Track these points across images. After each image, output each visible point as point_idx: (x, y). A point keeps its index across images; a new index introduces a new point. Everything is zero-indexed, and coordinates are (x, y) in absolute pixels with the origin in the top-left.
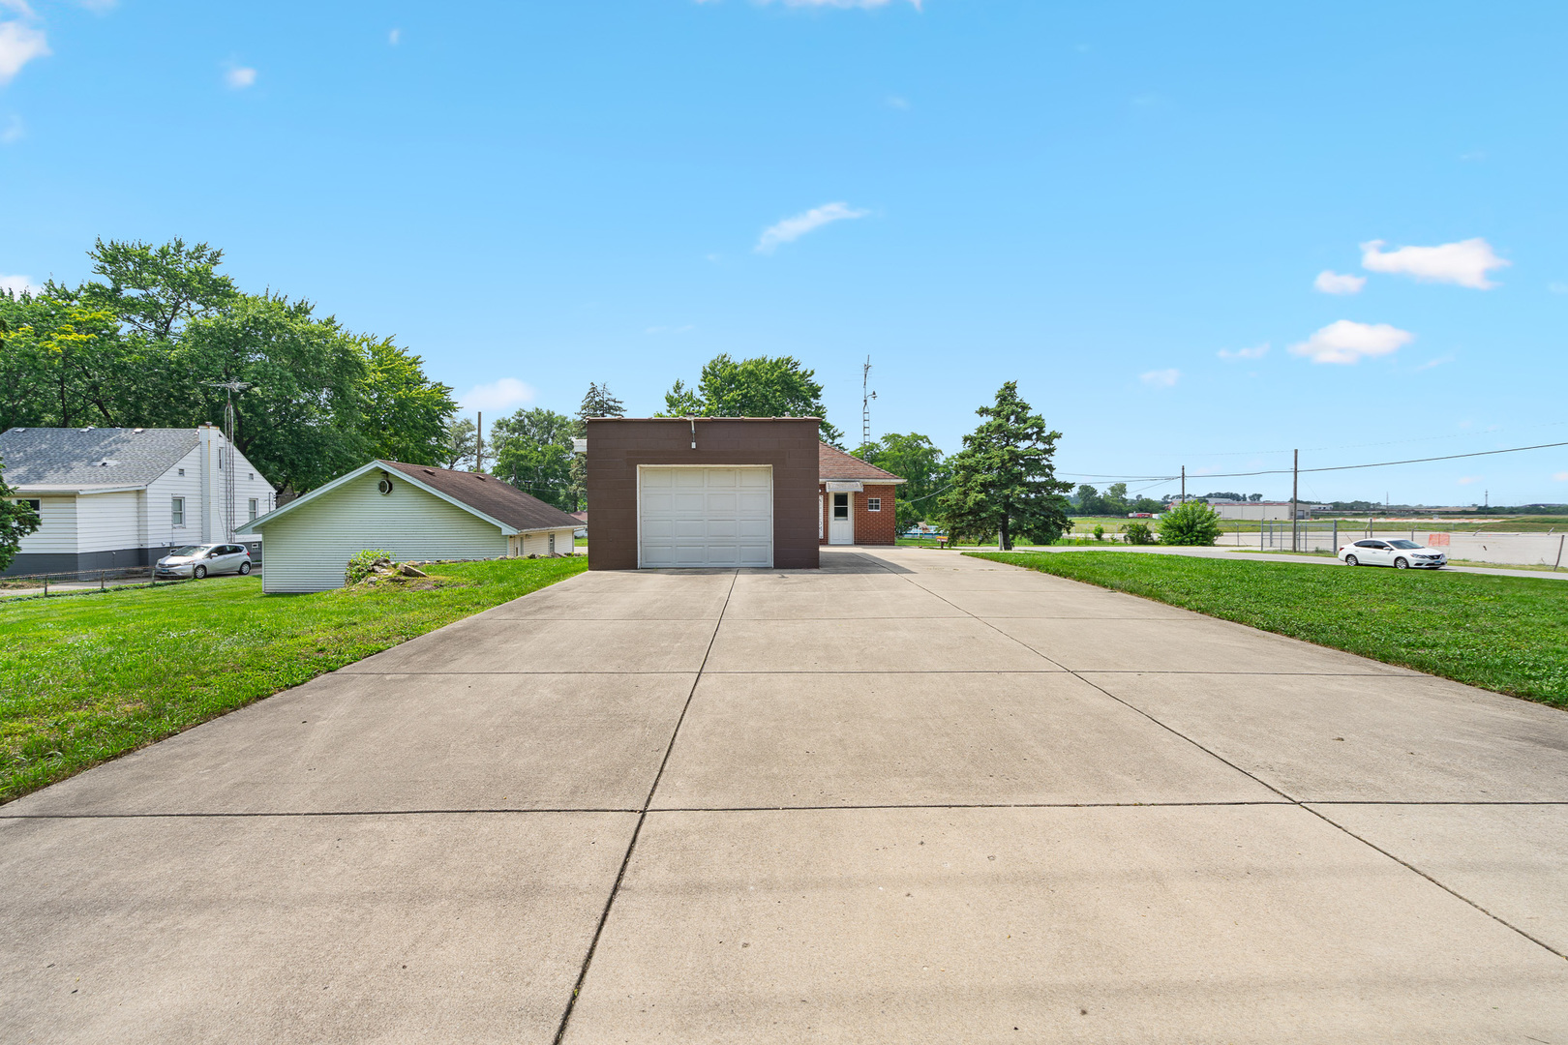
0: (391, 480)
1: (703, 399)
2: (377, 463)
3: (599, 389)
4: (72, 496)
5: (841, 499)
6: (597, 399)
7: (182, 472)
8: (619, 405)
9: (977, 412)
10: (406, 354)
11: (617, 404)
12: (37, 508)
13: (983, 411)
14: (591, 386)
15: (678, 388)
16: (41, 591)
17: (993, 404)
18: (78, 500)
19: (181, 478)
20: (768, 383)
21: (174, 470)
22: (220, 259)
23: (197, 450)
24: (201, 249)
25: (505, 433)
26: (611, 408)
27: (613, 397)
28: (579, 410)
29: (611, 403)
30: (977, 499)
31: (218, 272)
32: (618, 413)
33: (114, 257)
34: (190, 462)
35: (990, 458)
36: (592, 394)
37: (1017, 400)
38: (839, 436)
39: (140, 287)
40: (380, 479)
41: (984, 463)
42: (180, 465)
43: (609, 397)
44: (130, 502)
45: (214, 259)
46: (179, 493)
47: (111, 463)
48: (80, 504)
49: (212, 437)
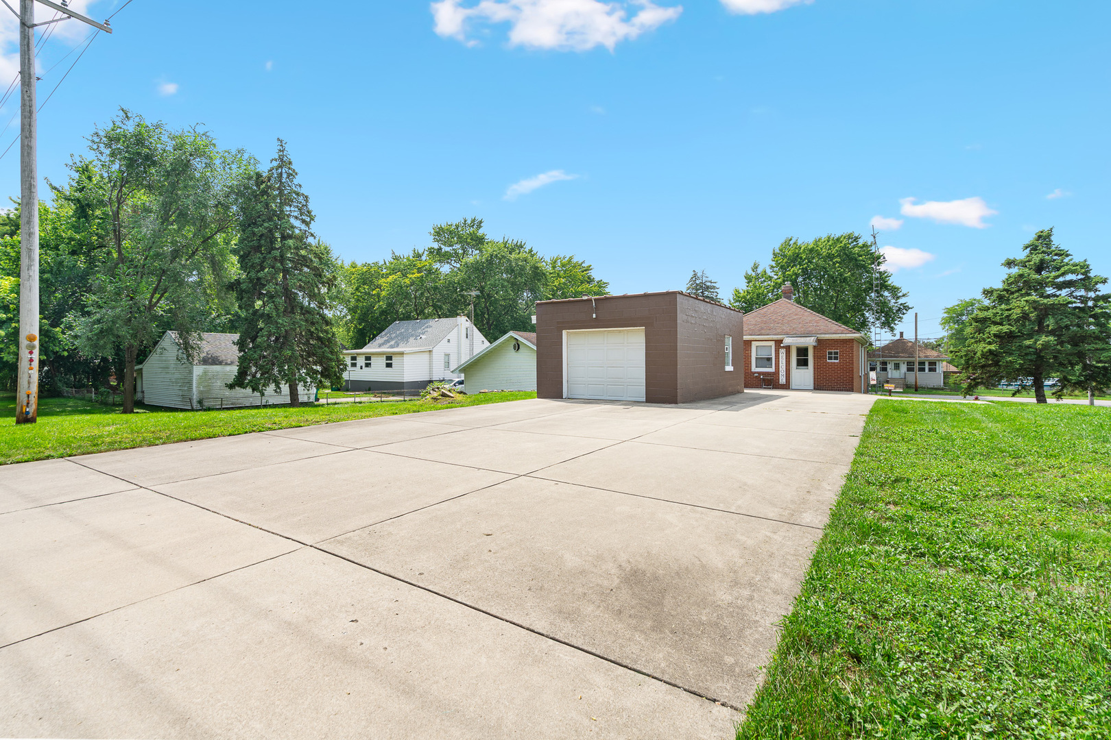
0: (519, 343)
1: (772, 274)
2: (511, 333)
3: (699, 274)
4: (402, 354)
5: (802, 352)
6: (698, 282)
7: (449, 341)
8: (714, 285)
9: (1002, 265)
10: (583, 265)
11: (712, 284)
12: (370, 360)
13: (1010, 264)
14: (693, 273)
15: (755, 268)
16: (379, 399)
17: (1022, 255)
18: (405, 356)
19: (449, 344)
20: (830, 257)
21: (446, 340)
22: (481, 225)
23: (456, 329)
24: (473, 221)
26: (708, 287)
27: (709, 279)
29: (709, 284)
30: (985, 350)
31: (481, 232)
32: (713, 290)
33: (439, 233)
34: (452, 336)
35: (1010, 310)
36: (694, 279)
37: (1053, 248)
38: (904, 296)
39: (450, 246)
40: (514, 342)
41: (1002, 314)
42: (447, 338)
43: (706, 279)
44: (426, 356)
45: (479, 226)
46: (448, 352)
47: (423, 337)
48: (406, 358)
49: (463, 322)
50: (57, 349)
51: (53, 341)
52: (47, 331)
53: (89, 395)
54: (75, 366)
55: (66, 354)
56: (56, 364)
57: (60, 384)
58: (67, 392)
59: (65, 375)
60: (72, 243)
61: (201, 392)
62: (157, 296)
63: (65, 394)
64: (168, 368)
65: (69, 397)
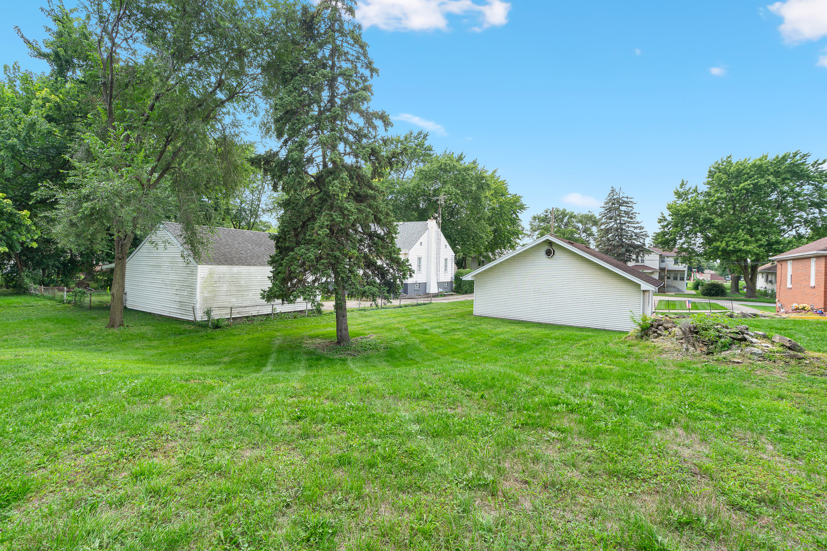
0: (553, 248)
3: (617, 190)
6: (615, 197)
7: (421, 244)
8: (631, 200)
11: (629, 200)
14: (611, 189)
15: (682, 185)
19: (421, 247)
21: (418, 243)
22: (427, 137)
23: (427, 233)
25: (536, 223)
26: (624, 202)
27: (626, 195)
28: (603, 205)
29: (625, 199)
31: (427, 144)
32: (630, 205)
34: (424, 239)
36: (612, 194)
40: (547, 247)
42: (420, 241)
43: (623, 195)
46: (420, 255)
49: (432, 226)
50: (24, 239)
51: (17, 228)
52: (11, 214)
53: (61, 293)
54: (45, 261)
55: (35, 245)
56: (24, 258)
57: (27, 280)
58: (35, 289)
59: (34, 270)
60: (47, 104)
61: (205, 299)
62: (156, 175)
63: (33, 291)
64: (159, 266)
65: (37, 295)
